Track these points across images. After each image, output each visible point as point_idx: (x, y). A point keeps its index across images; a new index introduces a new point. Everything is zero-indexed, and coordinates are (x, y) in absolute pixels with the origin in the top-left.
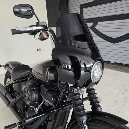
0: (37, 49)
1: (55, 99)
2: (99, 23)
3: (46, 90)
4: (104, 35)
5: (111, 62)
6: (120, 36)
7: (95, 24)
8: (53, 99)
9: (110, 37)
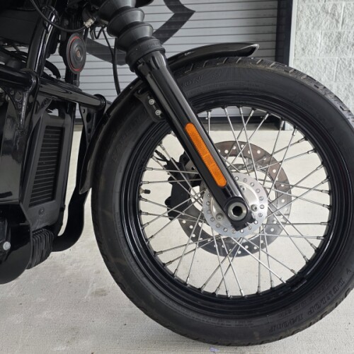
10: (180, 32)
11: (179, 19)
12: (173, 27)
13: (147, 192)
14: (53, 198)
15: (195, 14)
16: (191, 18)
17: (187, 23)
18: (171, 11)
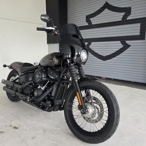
0: (34, 63)
1: (58, 76)
2: (92, 43)
3: (52, 71)
4: (96, 53)
5: (102, 78)
6: (108, 55)
7: (89, 44)
8: (57, 76)
9: (101, 56)
10: (125, 52)
11: (125, 48)
12: (123, 50)
13: (74, 103)
14: (61, 99)
15: (131, 46)
16: (130, 48)
17: (128, 49)
18: (122, 45)
